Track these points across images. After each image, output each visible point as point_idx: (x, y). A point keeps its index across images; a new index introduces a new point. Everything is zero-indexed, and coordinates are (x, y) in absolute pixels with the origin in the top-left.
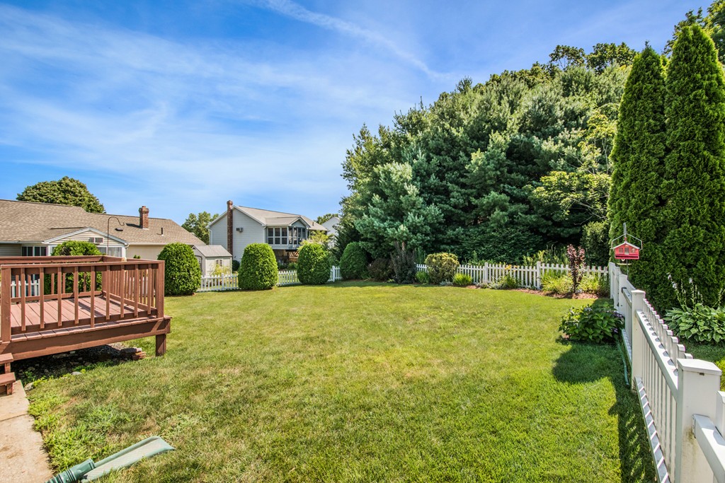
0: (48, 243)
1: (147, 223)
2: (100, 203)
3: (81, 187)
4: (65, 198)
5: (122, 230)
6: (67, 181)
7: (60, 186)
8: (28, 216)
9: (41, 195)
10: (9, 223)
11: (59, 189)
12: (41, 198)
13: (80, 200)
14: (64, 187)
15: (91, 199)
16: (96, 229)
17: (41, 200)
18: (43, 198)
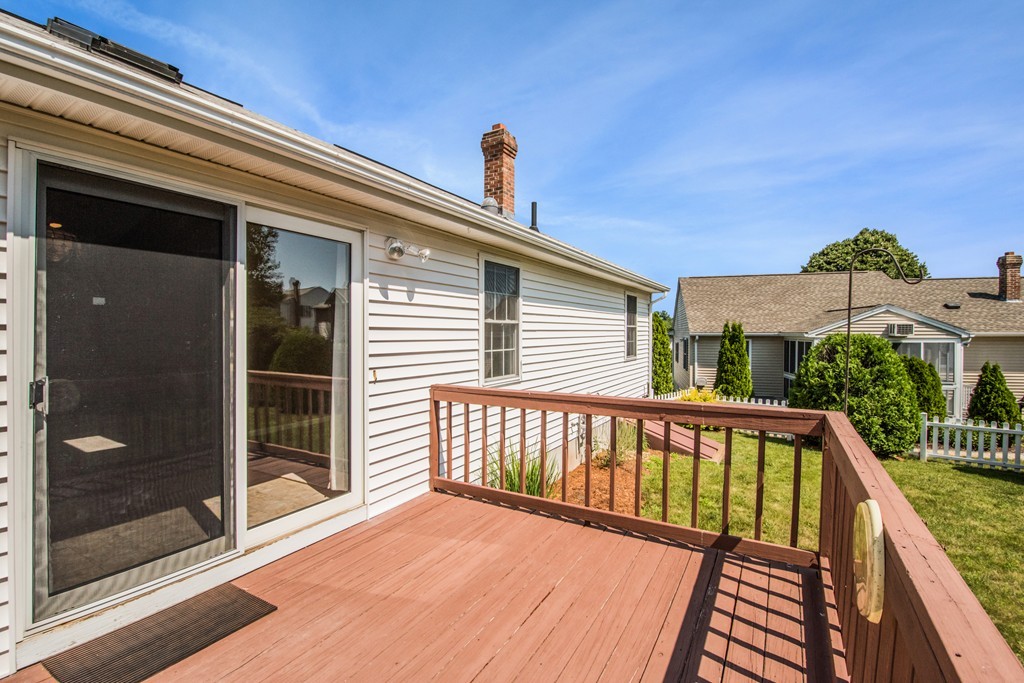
0: (813, 336)
1: (1018, 288)
2: (921, 262)
3: (888, 240)
4: (862, 262)
5: (958, 307)
6: (867, 235)
7: (857, 245)
8: (799, 294)
9: (829, 263)
10: (773, 306)
11: (853, 250)
12: (828, 267)
13: (887, 262)
14: (861, 244)
15: (905, 256)
16: (899, 307)
17: (827, 270)
18: (832, 267)
